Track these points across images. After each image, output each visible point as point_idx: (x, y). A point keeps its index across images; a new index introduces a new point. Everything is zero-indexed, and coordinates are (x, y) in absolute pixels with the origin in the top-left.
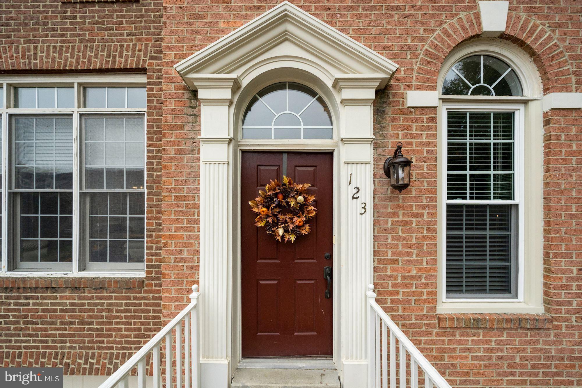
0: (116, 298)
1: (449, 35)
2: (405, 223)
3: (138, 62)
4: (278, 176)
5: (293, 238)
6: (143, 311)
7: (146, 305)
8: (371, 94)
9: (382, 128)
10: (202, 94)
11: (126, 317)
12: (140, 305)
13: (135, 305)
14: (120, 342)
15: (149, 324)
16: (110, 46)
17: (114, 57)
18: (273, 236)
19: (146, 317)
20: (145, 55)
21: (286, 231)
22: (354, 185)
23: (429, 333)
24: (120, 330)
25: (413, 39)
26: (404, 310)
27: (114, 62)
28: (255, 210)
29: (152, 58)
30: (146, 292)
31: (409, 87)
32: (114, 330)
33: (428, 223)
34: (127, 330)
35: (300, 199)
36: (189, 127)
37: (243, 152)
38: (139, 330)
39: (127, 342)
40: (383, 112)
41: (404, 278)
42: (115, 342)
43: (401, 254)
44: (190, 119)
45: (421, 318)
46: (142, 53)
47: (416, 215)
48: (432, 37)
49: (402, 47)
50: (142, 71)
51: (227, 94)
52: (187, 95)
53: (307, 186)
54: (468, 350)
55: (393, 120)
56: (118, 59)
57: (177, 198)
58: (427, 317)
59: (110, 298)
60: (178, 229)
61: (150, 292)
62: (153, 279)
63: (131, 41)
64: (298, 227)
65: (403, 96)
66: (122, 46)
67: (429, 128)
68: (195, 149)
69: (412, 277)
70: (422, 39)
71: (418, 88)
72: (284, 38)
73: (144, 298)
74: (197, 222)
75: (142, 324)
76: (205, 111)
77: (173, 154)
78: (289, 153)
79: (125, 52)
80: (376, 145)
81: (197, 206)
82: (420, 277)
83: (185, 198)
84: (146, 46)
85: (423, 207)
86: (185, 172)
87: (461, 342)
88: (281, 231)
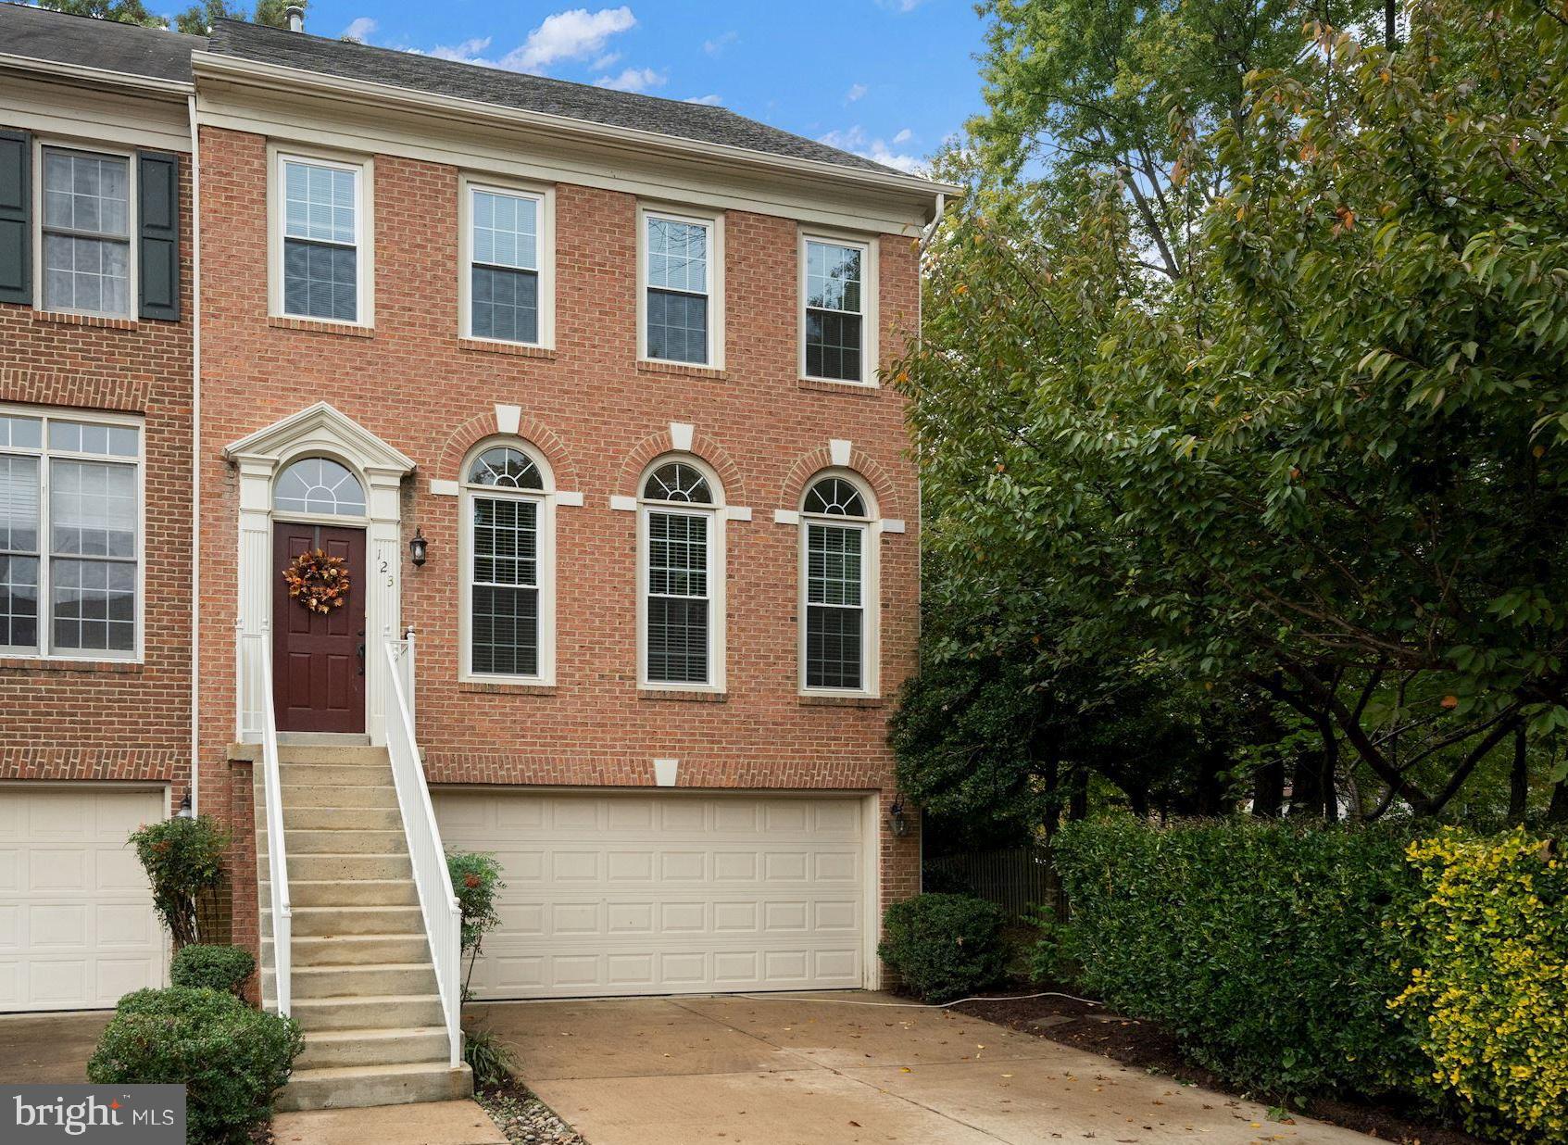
0: (106, 684)
1: (469, 433)
2: (429, 598)
3: (134, 402)
4: (310, 547)
5: (326, 610)
6: (142, 701)
7: (145, 694)
8: (397, 482)
9: (409, 511)
10: (244, 469)
11: (120, 708)
12: (138, 694)
13: (132, 694)
14: (112, 739)
15: (149, 716)
16: (98, 381)
17: (104, 394)
18: (306, 606)
19: (144, 709)
20: (144, 396)
21: (319, 601)
22: (382, 559)
23: (450, 698)
24: (112, 723)
25: (437, 433)
26: (429, 676)
27: (103, 401)
28: (289, 579)
29: (152, 400)
30: (145, 678)
31: (433, 476)
32: (104, 723)
33: (450, 599)
34: (120, 723)
35: (334, 571)
36: (226, 496)
37: (276, 523)
38: (136, 723)
39: (120, 738)
40: (411, 497)
41: (428, 646)
42: (104, 738)
43: (425, 625)
44: (229, 488)
45: (443, 683)
46: (140, 393)
47: (439, 591)
48: (454, 433)
49: (427, 439)
50: (142, 414)
51: (268, 471)
52: (226, 465)
53: (340, 560)
54: (486, 714)
55: (419, 504)
56: (108, 397)
57: (214, 562)
58: (449, 683)
59: (100, 684)
60: (216, 592)
61: (151, 678)
62: (154, 664)
63: (126, 377)
64: (332, 599)
65: (428, 483)
66: (113, 382)
67: (451, 514)
68: (233, 518)
69: (436, 646)
70: (445, 434)
71: (442, 477)
72: (320, 425)
73: (144, 686)
74: (236, 586)
75: (140, 716)
76: (244, 483)
77: (211, 521)
78: (322, 527)
79: (118, 390)
80: (404, 527)
81: (235, 571)
82: (443, 647)
83: (224, 563)
84: (146, 386)
85: (446, 584)
86: (223, 538)
87: (479, 707)
88: (314, 602)
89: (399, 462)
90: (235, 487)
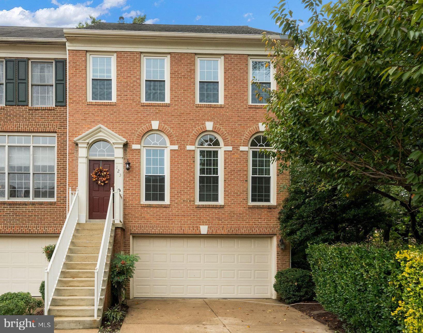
1: (143, 130)
2: (132, 179)
3: (54, 129)
4: (99, 167)
5: (103, 184)
6: (56, 212)
7: (57, 210)
8: (122, 146)
9: (126, 154)
10: (79, 145)
11: (50, 214)
12: (54, 210)
13: (53, 210)
14: (48, 222)
15: (57, 216)
16: (45, 124)
17: (46, 128)
18: (97, 183)
19: (56, 214)
20: (56, 127)
21: (101, 182)
22: (118, 169)
23: (138, 209)
24: (48, 218)
25: (134, 131)
26: (131, 202)
27: (46, 129)
28: (93, 176)
29: (59, 128)
30: (56, 205)
31: (133, 144)
32: (46, 218)
33: (138, 179)
34: (50, 218)
35: (105, 173)
36: (75, 153)
37: (89, 160)
38: (54, 218)
39: (50, 222)
40: (126, 150)
41: (132, 194)
42: (46, 222)
43: (131, 187)
44: (76, 151)
45: (136, 204)
47: (135, 177)
48: (139, 130)
49: (131, 133)
50: (56, 132)
51: (86, 146)
52: (75, 145)
53: (107, 170)
54: (148, 213)
55: (129, 152)
57: (72, 172)
58: (138, 204)
59: (45, 208)
60: (72, 181)
61: (58, 205)
62: (59, 201)
63: (52, 122)
64: (104, 181)
65: (131, 146)
66: (49, 124)
67: (138, 154)
68: (77, 159)
69: (134, 194)
70: (136, 131)
71: (136, 144)
72: (100, 131)
73: (56, 208)
74: (77, 179)
75: (55, 216)
76: (80, 149)
77: (71, 161)
78: (102, 160)
79: (50, 126)
80: (124, 159)
81: (77, 174)
82: (136, 194)
83: (74, 172)
84: (57, 124)
85: (137, 175)
86: (74, 165)
87: (146, 211)
88: (100, 182)
89: (122, 140)
90: (77, 151)
